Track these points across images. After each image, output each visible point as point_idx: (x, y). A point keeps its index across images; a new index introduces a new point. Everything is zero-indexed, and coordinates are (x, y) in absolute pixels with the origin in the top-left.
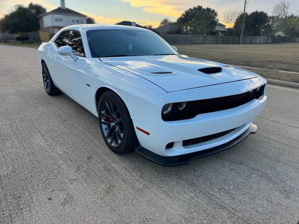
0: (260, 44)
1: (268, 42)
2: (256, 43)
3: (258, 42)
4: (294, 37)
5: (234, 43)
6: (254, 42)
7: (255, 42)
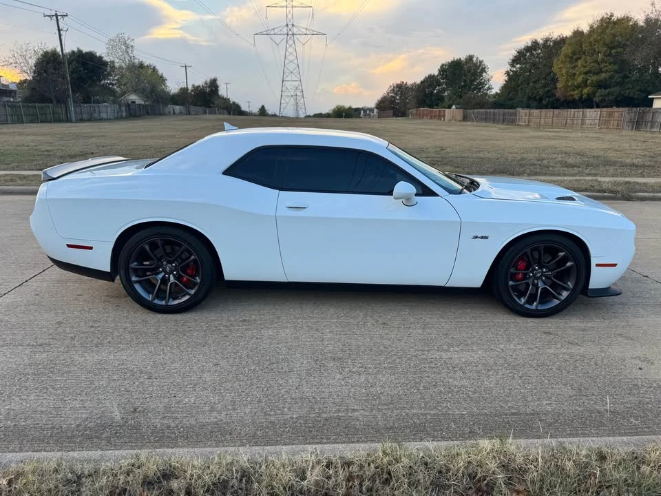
0: (108, 120)
1: (122, 115)
2: (101, 120)
3: (104, 115)
4: (161, 105)
5: (58, 120)
6: (96, 115)
7: (99, 115)
